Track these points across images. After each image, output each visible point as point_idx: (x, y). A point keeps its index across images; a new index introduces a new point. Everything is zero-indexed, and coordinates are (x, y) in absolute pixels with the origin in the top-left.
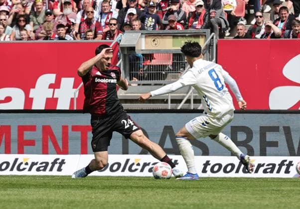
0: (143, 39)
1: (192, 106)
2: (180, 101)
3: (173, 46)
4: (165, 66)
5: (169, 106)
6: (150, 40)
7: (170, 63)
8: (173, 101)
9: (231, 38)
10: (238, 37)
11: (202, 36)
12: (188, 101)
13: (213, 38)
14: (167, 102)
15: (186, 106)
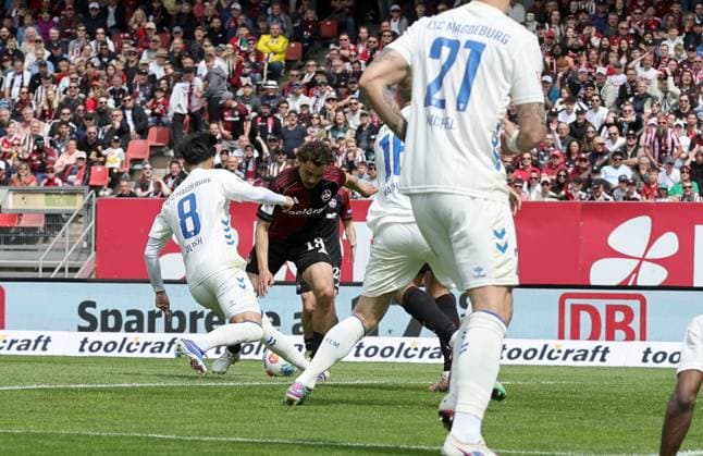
0: (11, 196)
1: (67, 275)
2: (52, 270)
3: (47, 205)
4: (36, 229)
5: (40, 275)
6: (19, 196)
7: (41, 224)
8: (45, 270)
9: (113, 197)
10: (121, 196)
11: (80, 193)
12: (62, 270)
13: (91, 196)
14: (37, 270)
15: (61, 275)
